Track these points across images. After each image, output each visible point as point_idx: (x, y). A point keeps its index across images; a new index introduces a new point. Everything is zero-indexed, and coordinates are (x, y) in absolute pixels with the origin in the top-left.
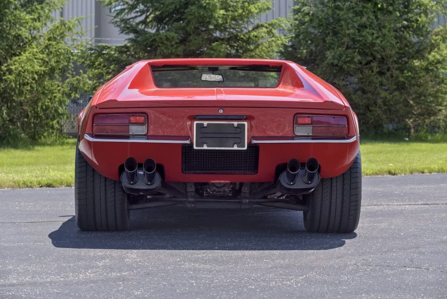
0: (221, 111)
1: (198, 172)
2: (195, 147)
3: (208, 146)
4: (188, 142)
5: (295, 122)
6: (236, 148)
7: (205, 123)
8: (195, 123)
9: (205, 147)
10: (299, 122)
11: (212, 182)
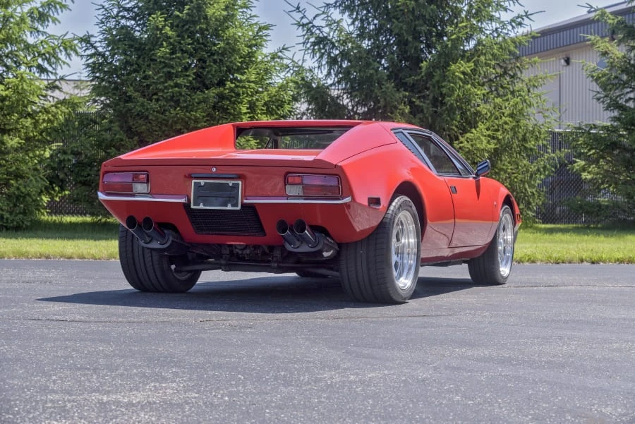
0: (214, 170)
1: (210, 233)
2: (192, 207)
3: (204, 205)
4: (183, 201)
5: (286, 182)
6: (229, 207)
7: (202, 182)
8: (194, 181)
9: (201, 206)
10: (289, 181)
11: (229, 243)
